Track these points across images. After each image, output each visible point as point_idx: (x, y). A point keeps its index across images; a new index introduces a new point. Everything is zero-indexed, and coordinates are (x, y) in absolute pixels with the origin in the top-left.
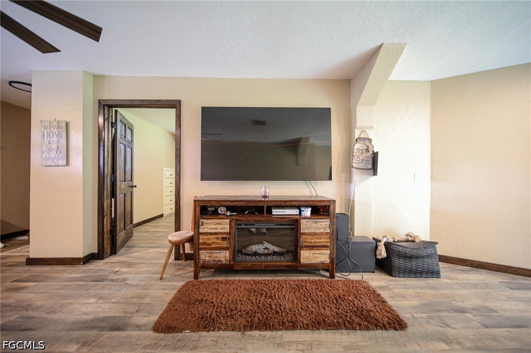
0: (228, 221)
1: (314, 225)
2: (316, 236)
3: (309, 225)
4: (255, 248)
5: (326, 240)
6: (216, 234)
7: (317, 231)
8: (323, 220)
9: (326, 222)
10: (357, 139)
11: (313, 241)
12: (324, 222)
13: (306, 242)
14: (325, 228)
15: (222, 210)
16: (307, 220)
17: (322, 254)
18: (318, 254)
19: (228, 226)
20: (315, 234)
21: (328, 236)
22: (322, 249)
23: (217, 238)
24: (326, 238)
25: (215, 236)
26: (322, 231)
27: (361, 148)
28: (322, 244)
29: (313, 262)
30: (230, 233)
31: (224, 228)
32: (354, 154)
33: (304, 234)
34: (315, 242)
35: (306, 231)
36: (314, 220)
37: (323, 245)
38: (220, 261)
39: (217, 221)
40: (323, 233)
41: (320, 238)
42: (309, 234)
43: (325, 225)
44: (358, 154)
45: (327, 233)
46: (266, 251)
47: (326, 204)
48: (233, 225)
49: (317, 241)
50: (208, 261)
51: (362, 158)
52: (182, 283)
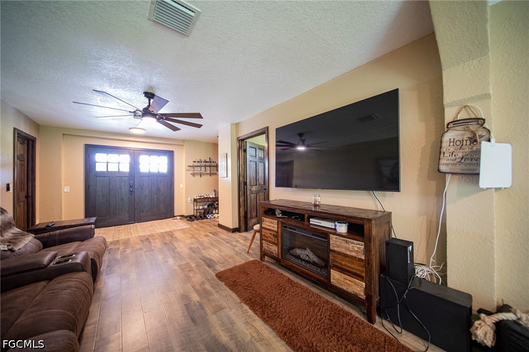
0: (276, 221)
1: (344, 244)
2: (347, 259)
3: (338, 243)
4: (298, 252)
5: (360, 268)
6: (270, 230)
7: (348, 253)
8: (355, 242)
9: (359, 244)
10: (448, 124)
11: (343, 263)
12: (357, 244)
13: (336, 262)
14: (357, 252)
15: (278, 212)
16: (336, 236)
17: (356, 284)
18: (350, 281)
19: (276, 226)
20: (346, 256)
21: (363, 264)
22: (354, 277)
23: (271, 234)
24: (359, 266)
25: (269, 232)
26: (354, 254)
27: (460, 138)
28: (354, 271)
29: (345, 288)
30: (277, 232)
31: (274, 227)
32: (443, 150)
33: (333, 251)
34: (346, 266)
35: (336, 249)
36: (344, 239)
37: (356, 273)
38: (272, 252)
39: (271, 220)
40: (356, 258)
41: (353, 263)
42: (339, 253)
43: (358, 248)
44: (452, 149)
45: (360, 260)
46: (307, 258)
47: (360, 222)
48: (280, 225)
49: (349, 265)
50: (267, 250)
51: (460, 155)
52: (251, 259)
